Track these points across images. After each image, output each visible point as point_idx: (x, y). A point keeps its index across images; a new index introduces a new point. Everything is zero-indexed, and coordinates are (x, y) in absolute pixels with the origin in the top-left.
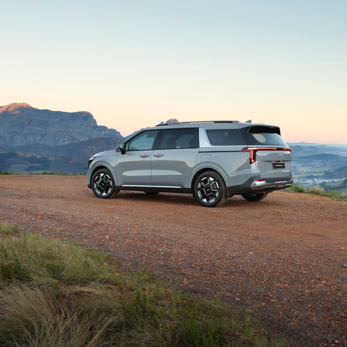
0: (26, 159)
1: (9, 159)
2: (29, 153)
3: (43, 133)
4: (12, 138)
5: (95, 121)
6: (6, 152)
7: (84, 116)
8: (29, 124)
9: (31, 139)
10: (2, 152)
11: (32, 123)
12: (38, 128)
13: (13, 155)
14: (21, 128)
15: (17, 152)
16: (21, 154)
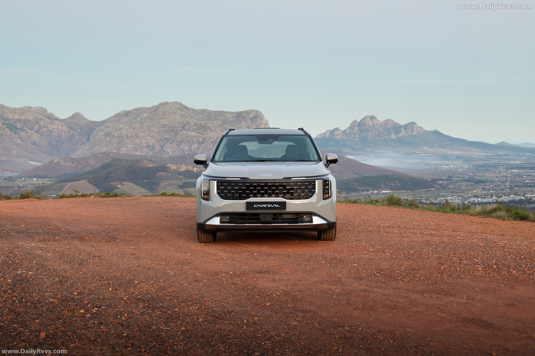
0: (180, 173)
1: (158, 174)
2: (183, 166)
3: (201, 139)
4: (162, 146)
5: (267, 124)
6: (155, 165)
7: (252, 116)
8: (183, 128)
9: (186, 148)
10: (150, 165)
11: (186, 127)
12: (194, 134)
13: (164, 168)
14: (173, 134)
15: (169, 165)
16: (174, 167)
